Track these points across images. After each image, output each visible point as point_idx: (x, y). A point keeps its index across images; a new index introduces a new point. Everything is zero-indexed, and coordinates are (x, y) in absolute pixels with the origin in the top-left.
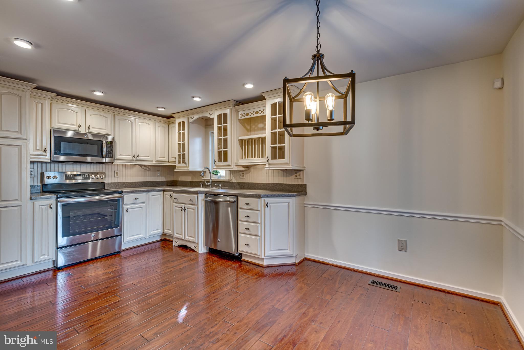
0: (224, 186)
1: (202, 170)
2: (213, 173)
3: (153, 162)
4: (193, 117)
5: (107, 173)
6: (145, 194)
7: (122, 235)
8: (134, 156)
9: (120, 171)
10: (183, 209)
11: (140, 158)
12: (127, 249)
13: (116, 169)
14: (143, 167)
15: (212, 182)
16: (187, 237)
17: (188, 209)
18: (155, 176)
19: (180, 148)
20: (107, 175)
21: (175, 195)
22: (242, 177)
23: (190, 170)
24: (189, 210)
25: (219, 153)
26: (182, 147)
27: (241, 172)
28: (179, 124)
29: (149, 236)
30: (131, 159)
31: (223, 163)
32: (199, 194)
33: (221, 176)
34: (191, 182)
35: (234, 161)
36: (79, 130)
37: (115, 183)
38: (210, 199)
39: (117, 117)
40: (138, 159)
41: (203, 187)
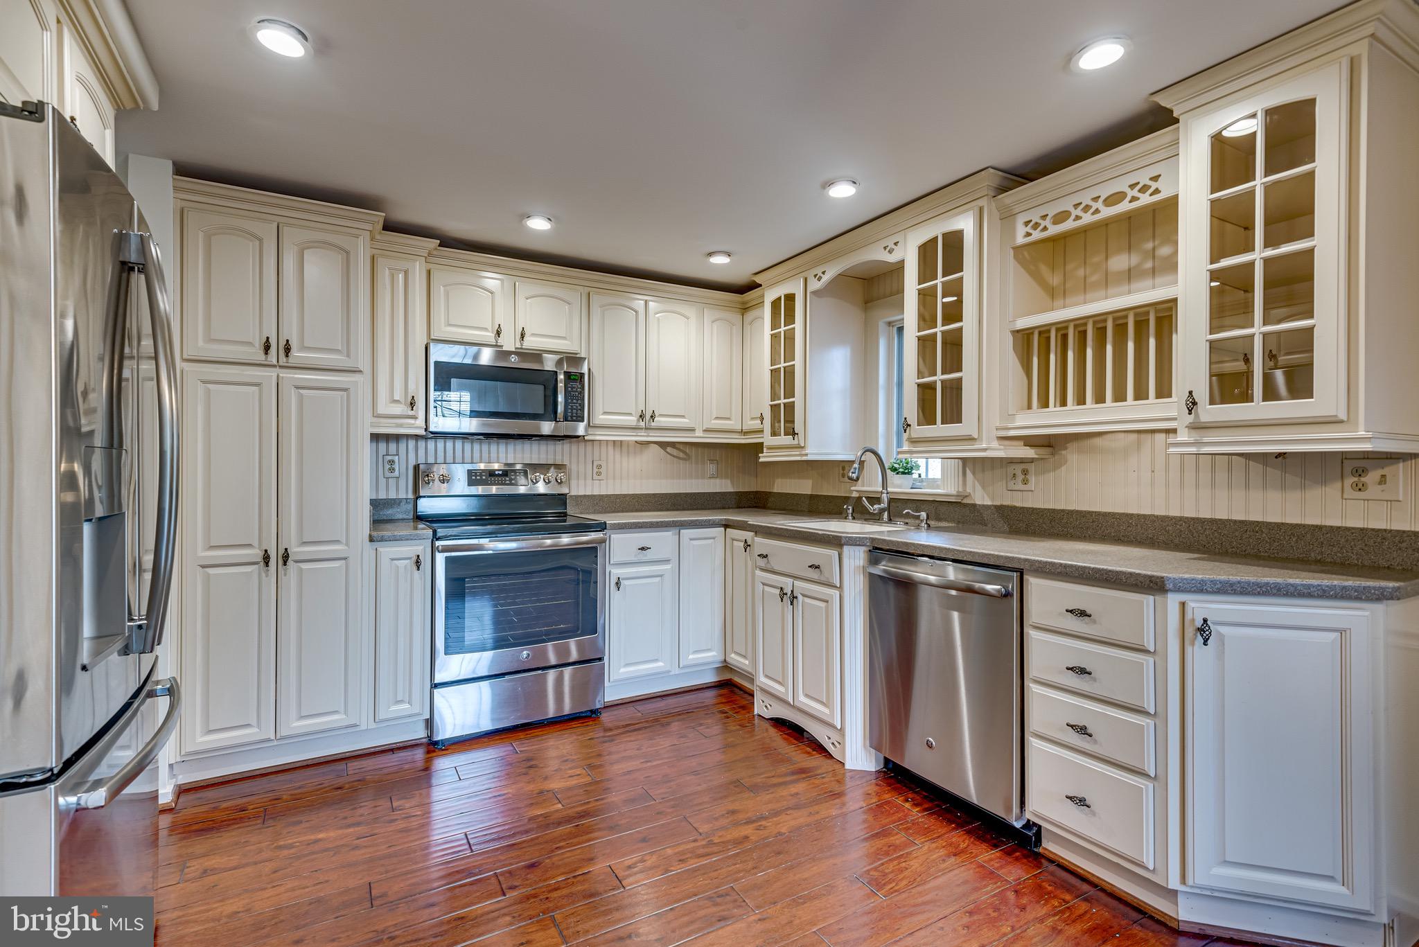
0: (939, 519)
1: (851, 458)
2: (894, 469)
3: (699, 433)
4: (824, 273)
5: (574, 467)
6: (670, 533)
7: (606, 658)
8: (642, 416)
9: (607, 463)
10: (786, 594)
11: (660, 421)
12: (619, 702)
13: (596, 457)
14: (669, 449)
15: (891, 501)
16: (802, 698)
17: (804, 595)
18: (703, 477)
19: (777, 385)
20: (574, 475)
21: (762, 544)
22: (1021, 486)
23: (810, 458)
24: (807, 600)
25: (926, 391)
26: (784, 380)
27: (1014, 466)
28: (776, 304)
29: (684, 667)
30: (634, 424)
31: (940, 429)
32: (845, 547)
33: (922, 481)
34: (812, 497)
35: (993, 420)
36: (497, 342)
37: (594, 496)
38: (885, 571)
39: (595, 299)
40: (653, 424)
41: (854, 518)
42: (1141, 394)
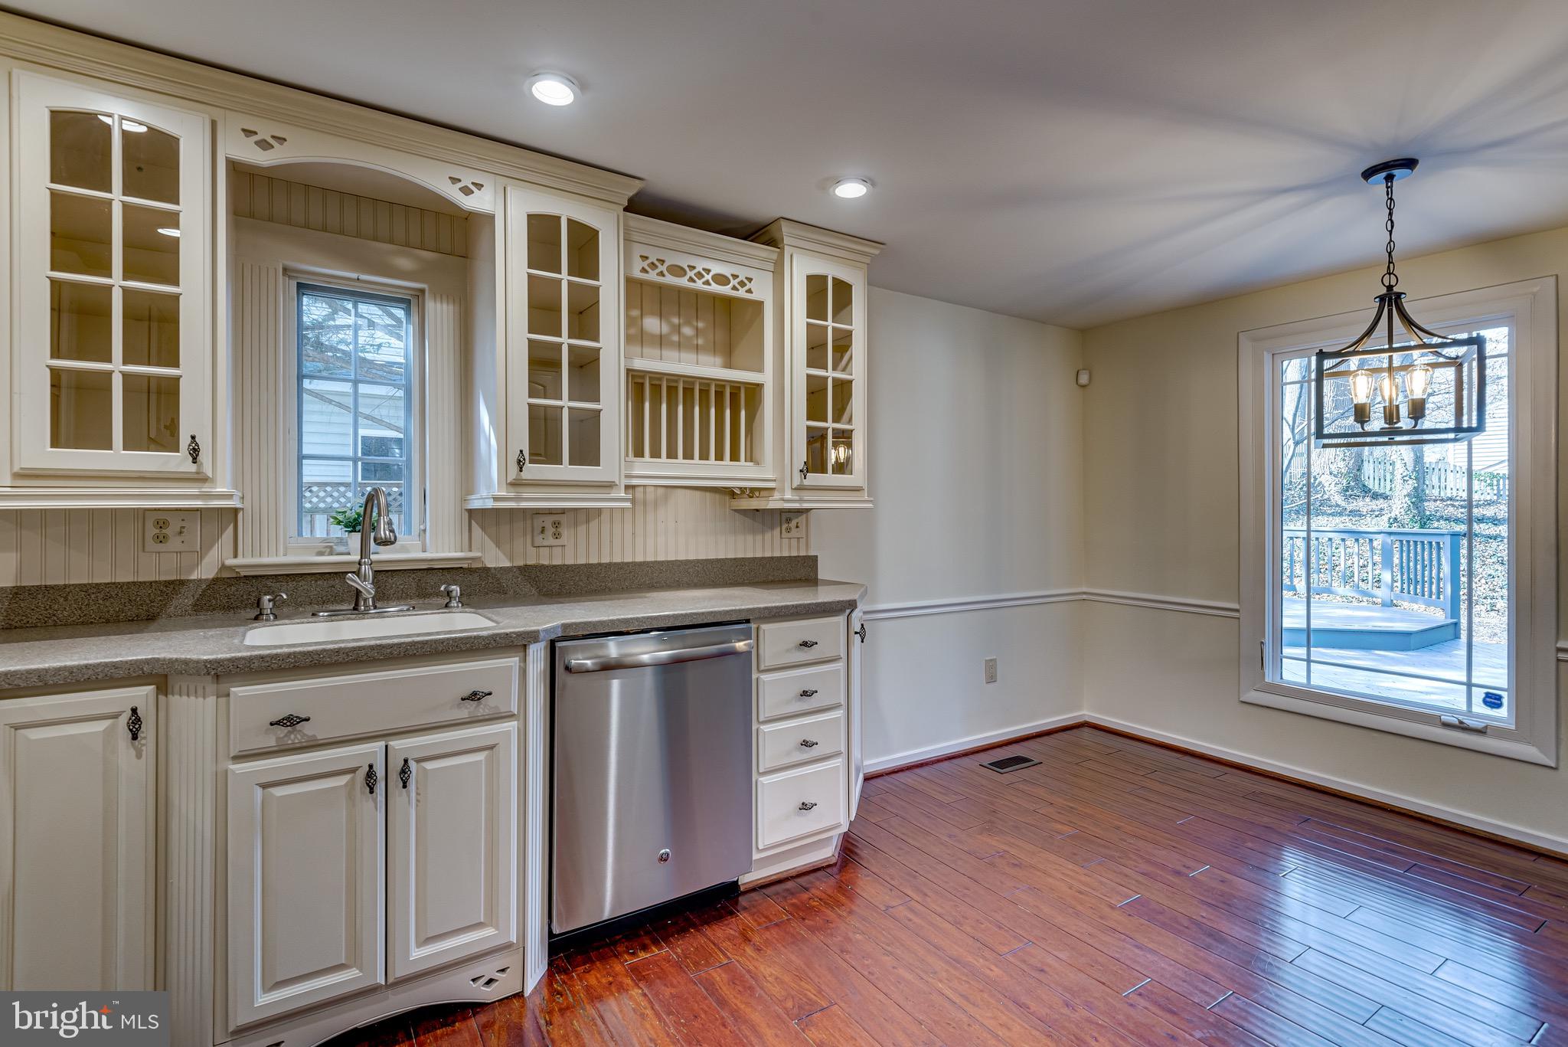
4: (279, 140)
16: (416, 953)
22: (551, 541)
24: (433, 765)
27: (542, 518)
31: (568, 471)
32: (530, 648)
42: (735, 457)
